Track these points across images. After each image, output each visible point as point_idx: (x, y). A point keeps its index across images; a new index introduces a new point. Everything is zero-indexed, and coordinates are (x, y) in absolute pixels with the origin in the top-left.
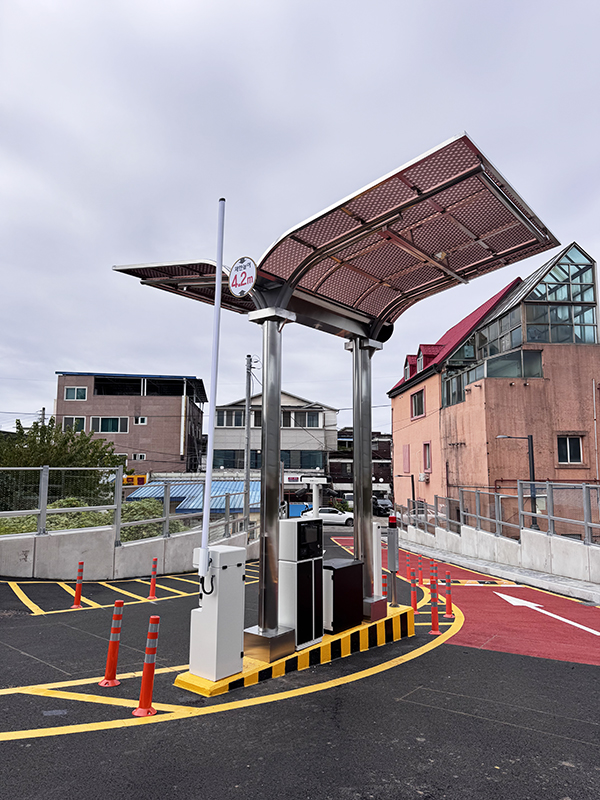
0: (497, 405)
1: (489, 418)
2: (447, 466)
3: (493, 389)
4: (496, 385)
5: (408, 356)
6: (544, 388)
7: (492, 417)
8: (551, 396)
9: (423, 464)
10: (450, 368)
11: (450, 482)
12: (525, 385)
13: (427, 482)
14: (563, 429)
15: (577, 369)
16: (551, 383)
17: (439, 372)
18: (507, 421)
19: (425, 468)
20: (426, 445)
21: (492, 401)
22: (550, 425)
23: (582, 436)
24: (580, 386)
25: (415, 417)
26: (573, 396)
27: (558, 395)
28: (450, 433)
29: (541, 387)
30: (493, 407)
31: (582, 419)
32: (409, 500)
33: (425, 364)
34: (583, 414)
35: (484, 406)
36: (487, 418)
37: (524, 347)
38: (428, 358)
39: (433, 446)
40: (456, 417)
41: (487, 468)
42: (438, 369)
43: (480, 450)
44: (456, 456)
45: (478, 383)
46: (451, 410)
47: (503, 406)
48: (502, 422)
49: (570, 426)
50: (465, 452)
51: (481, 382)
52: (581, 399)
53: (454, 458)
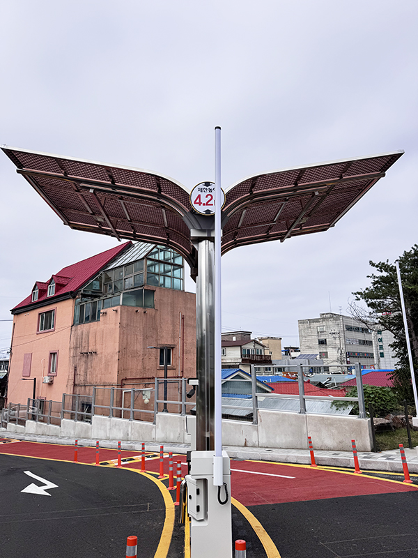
0: (127, 325)
1: (122, 334)
2: (75, 370)
3: (125, 313)
4: (128, 311)
5: (37, 282)
6: (155, 316)
7: (123, 333)
8: (158, 322)
9: (47, 369)
10: (84, 296)
11: (76, 383)
12: (145, 312)
13: (51, 384)
14: (163, 343)
15: (173, 305)
16: (159, 312)
17: (74, 297)
18: (133, 336)
19: (49, 372)
20: (53, 354)
21: (125, 322)
22: (156, 340)
23: (173, 348)
24: (173, 316)
25: (40, 331)
26: (169, 322)
27: (162, 321)
28: (81, 344)
29: (153, 314)
30: (125, 326)
31: (174, 337)
32: (29, 400)
33: (57, 291)
34: (174, 333)
35: (118, 325)
36: (120, 334)
37: (146, 288)
38: (59, 286)
39: (60, 355)
40: (88, 332)
41: (117, 370)
42: (72, 295)
43: (112, 357)
44: (86, 362)
45: (115, 308)
46: (85, 327)
47: (130, 326)
48: (129, 337)
49: (166, 341)
50: (95, 359)
51: (118, 308)
52: (174, 324)
53: (82, 363)
